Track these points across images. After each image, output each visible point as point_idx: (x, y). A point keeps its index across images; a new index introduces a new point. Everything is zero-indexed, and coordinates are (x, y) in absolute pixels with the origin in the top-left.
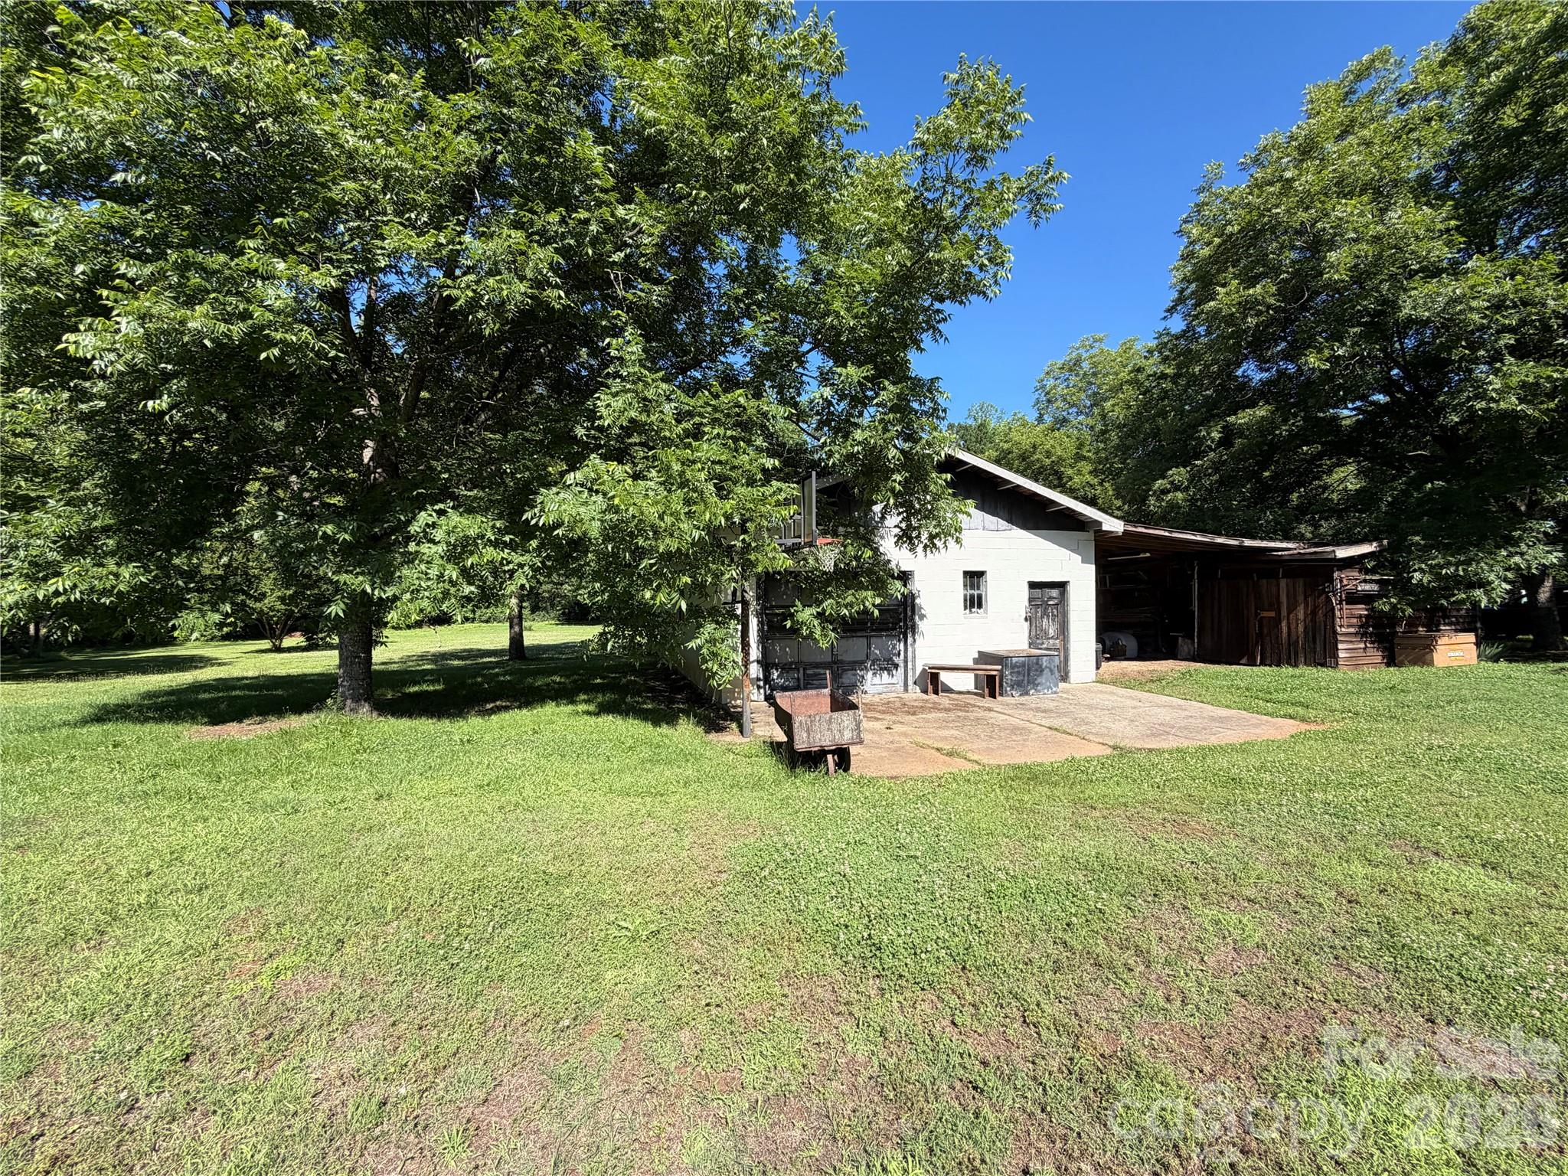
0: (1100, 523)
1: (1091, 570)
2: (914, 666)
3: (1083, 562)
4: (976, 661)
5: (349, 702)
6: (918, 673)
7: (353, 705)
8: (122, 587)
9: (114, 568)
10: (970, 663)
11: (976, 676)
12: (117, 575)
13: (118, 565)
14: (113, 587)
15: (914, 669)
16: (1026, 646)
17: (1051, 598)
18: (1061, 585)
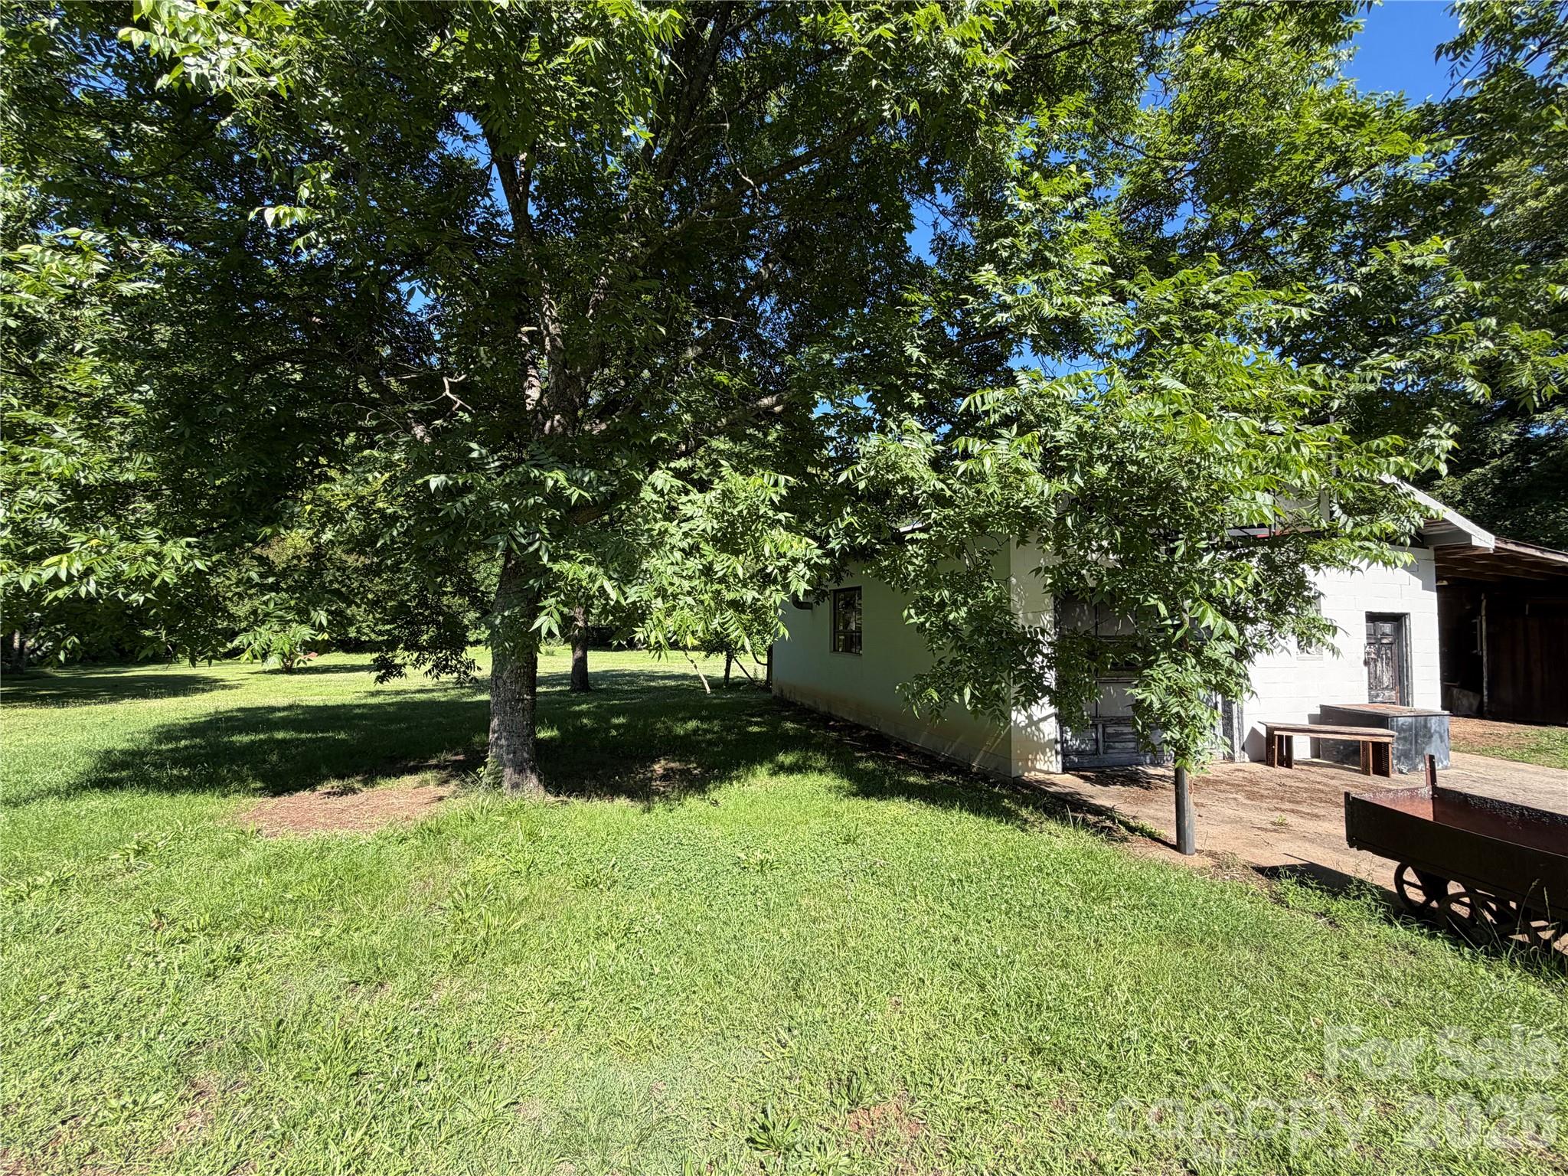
0: (1469, 536)
1: (1432, 599)
2: (1241, 724)
3: (1425, 588)
4: (1313, 719)
5: (508, 771)
6: (1246, 733)
7: (516, 778)
8: (168, 576)
9: (155, 546)
10: (1305, 723)
11: (1312, 739)
12: (159, 557)
13: (162, 541)
14: (153, 576)
15: (1241, 730)
16: (1366, 701)
17: (1384, 635)
18: (1398, 620)
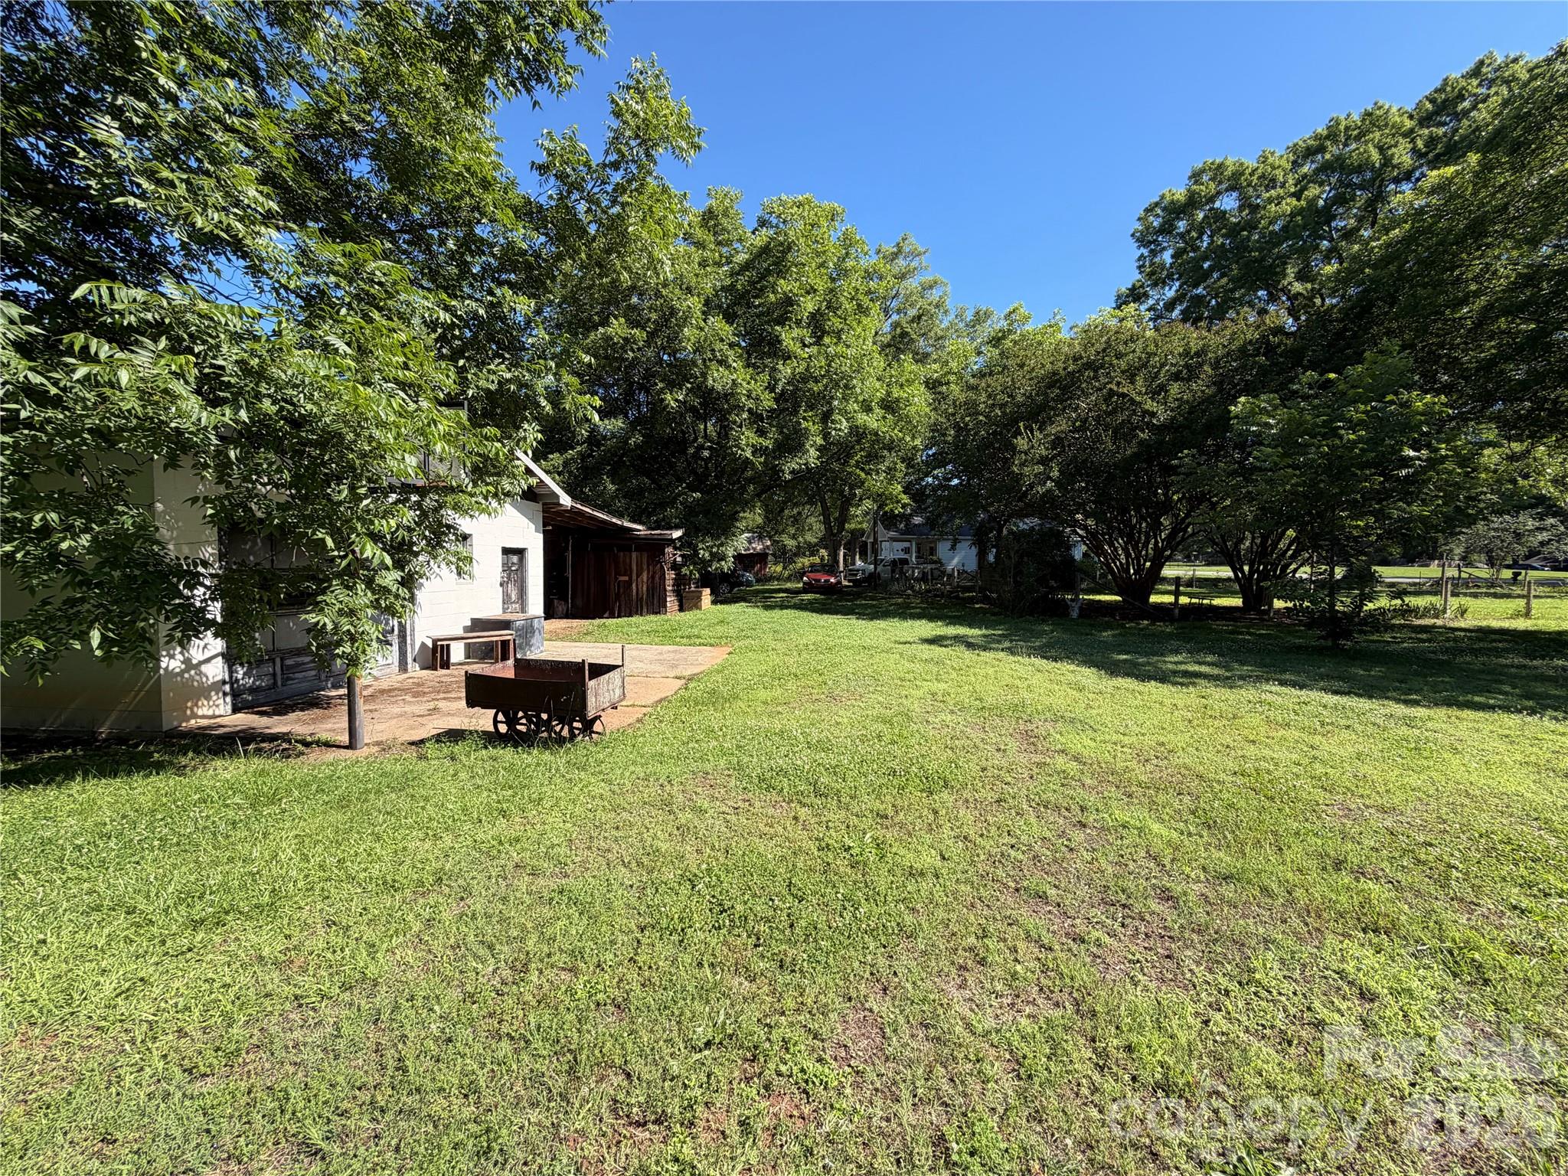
1: (539, 538)
2: (413, 640)
3: (536, 530)
4: (467, 629)
6: (417, 648)
10: (460, 632)
11: (465, 644)
15: (412, 646)
16: (500, 611)
17: (512, 564)
18: (520, 552)
